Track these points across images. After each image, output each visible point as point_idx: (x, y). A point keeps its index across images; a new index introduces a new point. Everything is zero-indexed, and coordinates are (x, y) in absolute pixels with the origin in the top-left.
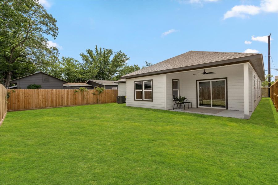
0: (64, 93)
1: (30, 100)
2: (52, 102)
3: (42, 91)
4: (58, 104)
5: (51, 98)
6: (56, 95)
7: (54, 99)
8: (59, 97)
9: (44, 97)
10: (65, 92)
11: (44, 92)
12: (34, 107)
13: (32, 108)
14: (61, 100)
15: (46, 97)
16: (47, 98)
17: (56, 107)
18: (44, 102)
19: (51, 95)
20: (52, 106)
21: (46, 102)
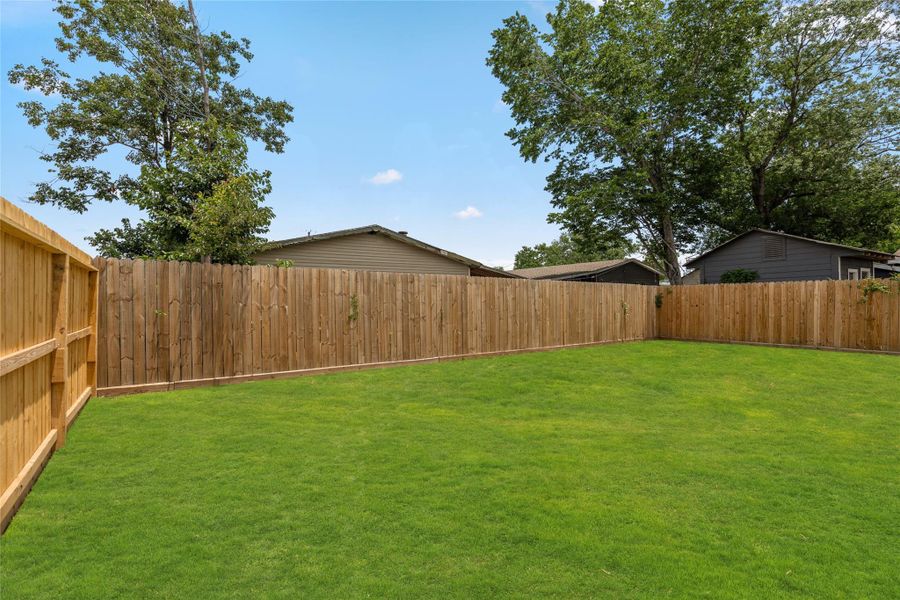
0: (812, 296)
1: (701, 315)
2: (765, 326)
3: (732, 290)
4: (783, 336)
5: (760, 312)
6: (778, 302)
7: (772, 315)
8: (788, 311)
9: (738, 309)
10: (816, 292)
11: (737, 292)
12: (712, 335)
13: (707, 337)
14: (796, 322)
15: (743, 309)
16: (747, 312)
17: (778, 346)
18: (738, 324)
19: (760, 303)
20: (763, 341)
21: (743, 323)
